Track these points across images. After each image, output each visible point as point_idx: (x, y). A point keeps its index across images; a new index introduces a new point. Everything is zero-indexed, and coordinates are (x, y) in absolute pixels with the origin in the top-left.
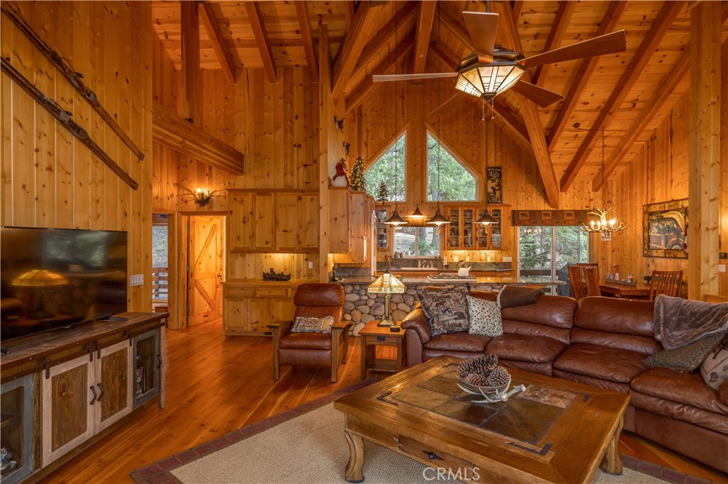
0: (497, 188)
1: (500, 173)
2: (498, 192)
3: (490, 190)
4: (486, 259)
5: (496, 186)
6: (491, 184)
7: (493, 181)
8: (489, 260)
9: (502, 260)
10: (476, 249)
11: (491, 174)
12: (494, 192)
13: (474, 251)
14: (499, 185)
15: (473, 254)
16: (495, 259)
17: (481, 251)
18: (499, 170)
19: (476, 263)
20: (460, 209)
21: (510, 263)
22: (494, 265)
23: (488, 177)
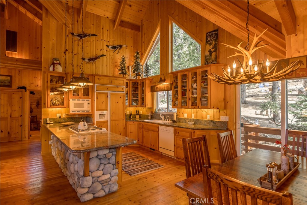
0: (213, 49)
1: (217, 34)
2: (213, 54)
3: (208, 53)
4: (206, 118)
5: (212, 48)
6: (209, 47)
7: (210, 44)
8: (208, 118)
9: (219, 118)
10: (189, 108)
11: (209, 38)
12: (211, 55)
13: (198, 110)
14: (215, 47)
15: (197, 112)
16: (214, 117)
17: (203, 110)
18: (216, 32)
19: (198, 120)
20: (179, 74)
21: (227, 122)
22: (212, 123)
23: (207, 42)
